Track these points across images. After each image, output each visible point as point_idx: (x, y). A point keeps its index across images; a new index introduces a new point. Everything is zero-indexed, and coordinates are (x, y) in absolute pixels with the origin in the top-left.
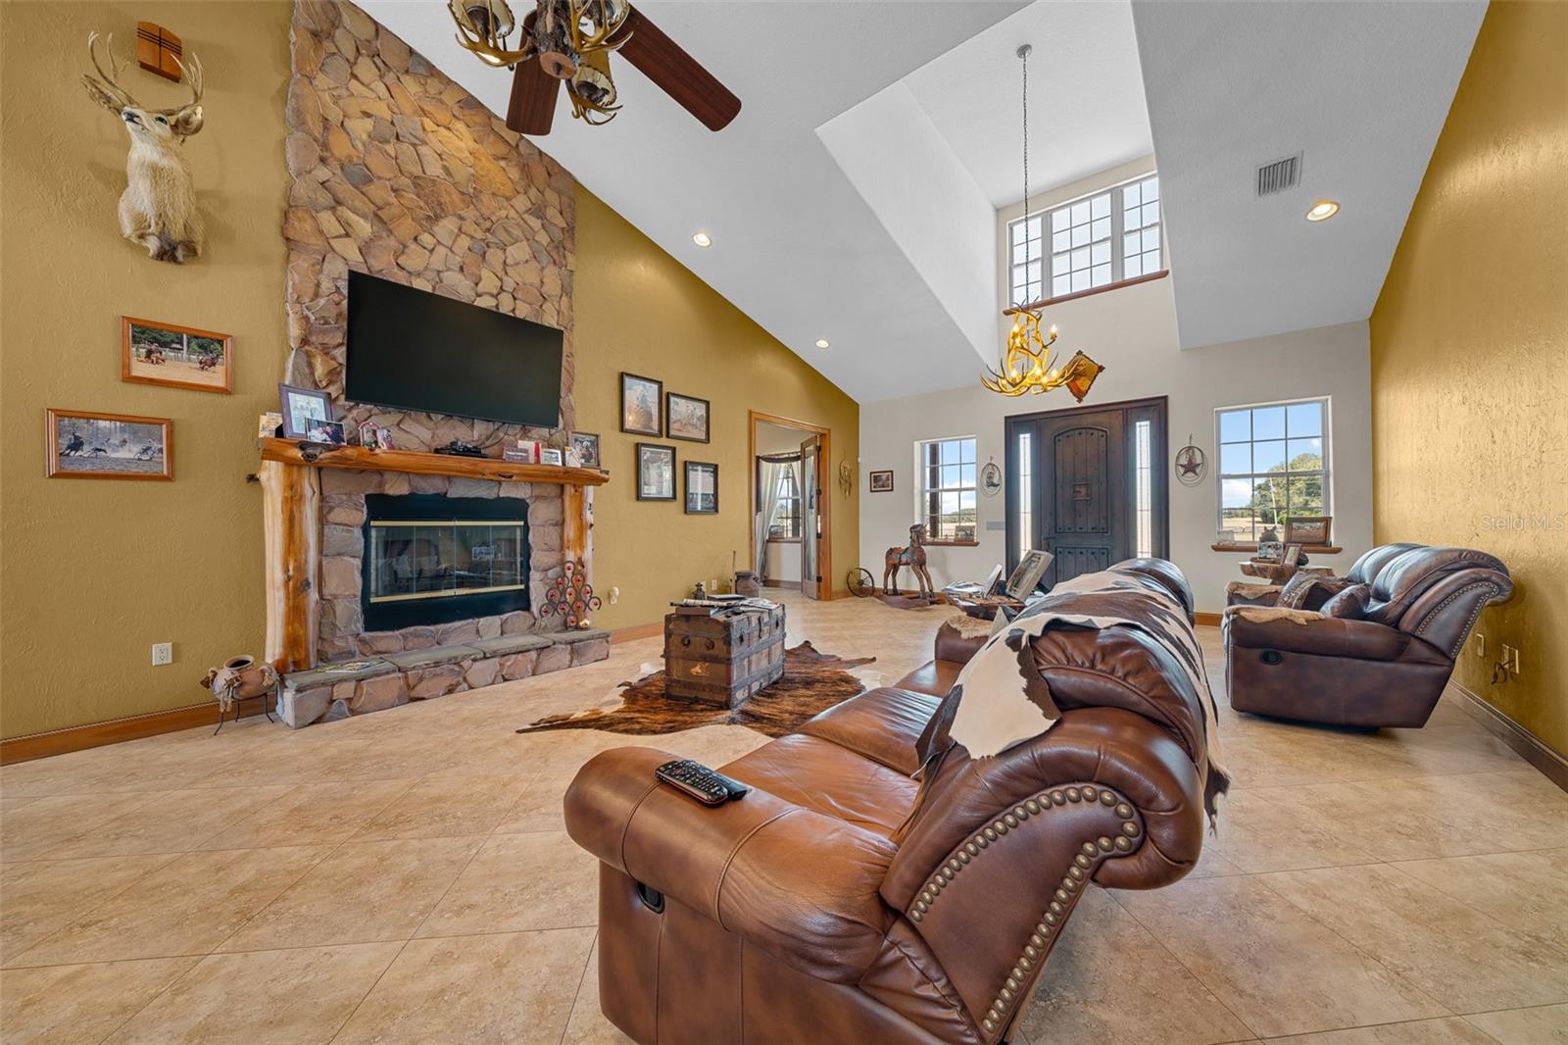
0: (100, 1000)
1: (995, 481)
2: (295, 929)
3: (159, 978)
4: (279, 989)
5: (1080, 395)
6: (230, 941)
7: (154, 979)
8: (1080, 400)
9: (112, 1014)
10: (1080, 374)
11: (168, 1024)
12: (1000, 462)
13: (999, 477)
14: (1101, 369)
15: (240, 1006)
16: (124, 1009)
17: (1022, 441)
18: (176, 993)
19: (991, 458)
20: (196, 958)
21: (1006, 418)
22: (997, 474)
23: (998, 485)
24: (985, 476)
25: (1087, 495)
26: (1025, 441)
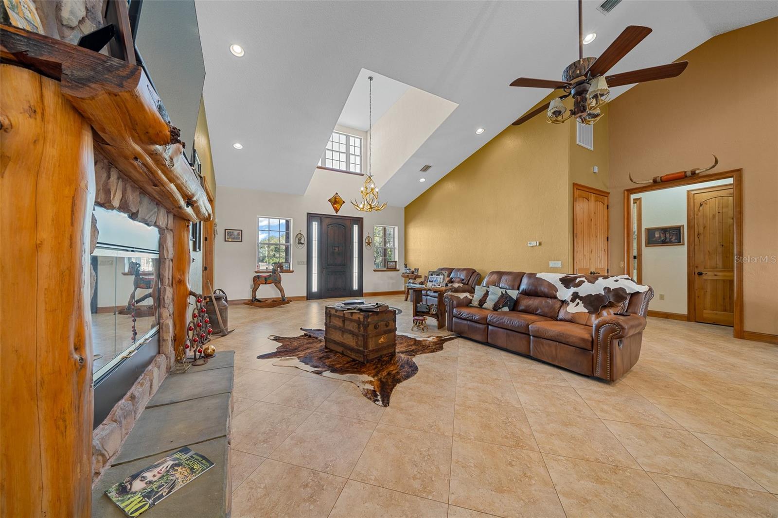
0: (693, 496)
1: (302, 242)
2: (613, 449)
3: (668, 481)
4: (643, 443)
5: (337, 211)
6: (633, 467)
7: (670, 483)
8: (337, 213)
9: (693, 486)
10: (336, 202)
11: (679, 465)
12: (305, 233)
13: (304, 240)
14: (344, 202)
15: (657, 450)
16: (688, 484)
17: (314, 225)
18: (668, 471)
19: (300, 231)
20: (650, 474)
21: (308, 213)
22: (303, 239)
23: (303, 244)
24: (297, 239)
25: (338, 251)
26: (315, 226)
